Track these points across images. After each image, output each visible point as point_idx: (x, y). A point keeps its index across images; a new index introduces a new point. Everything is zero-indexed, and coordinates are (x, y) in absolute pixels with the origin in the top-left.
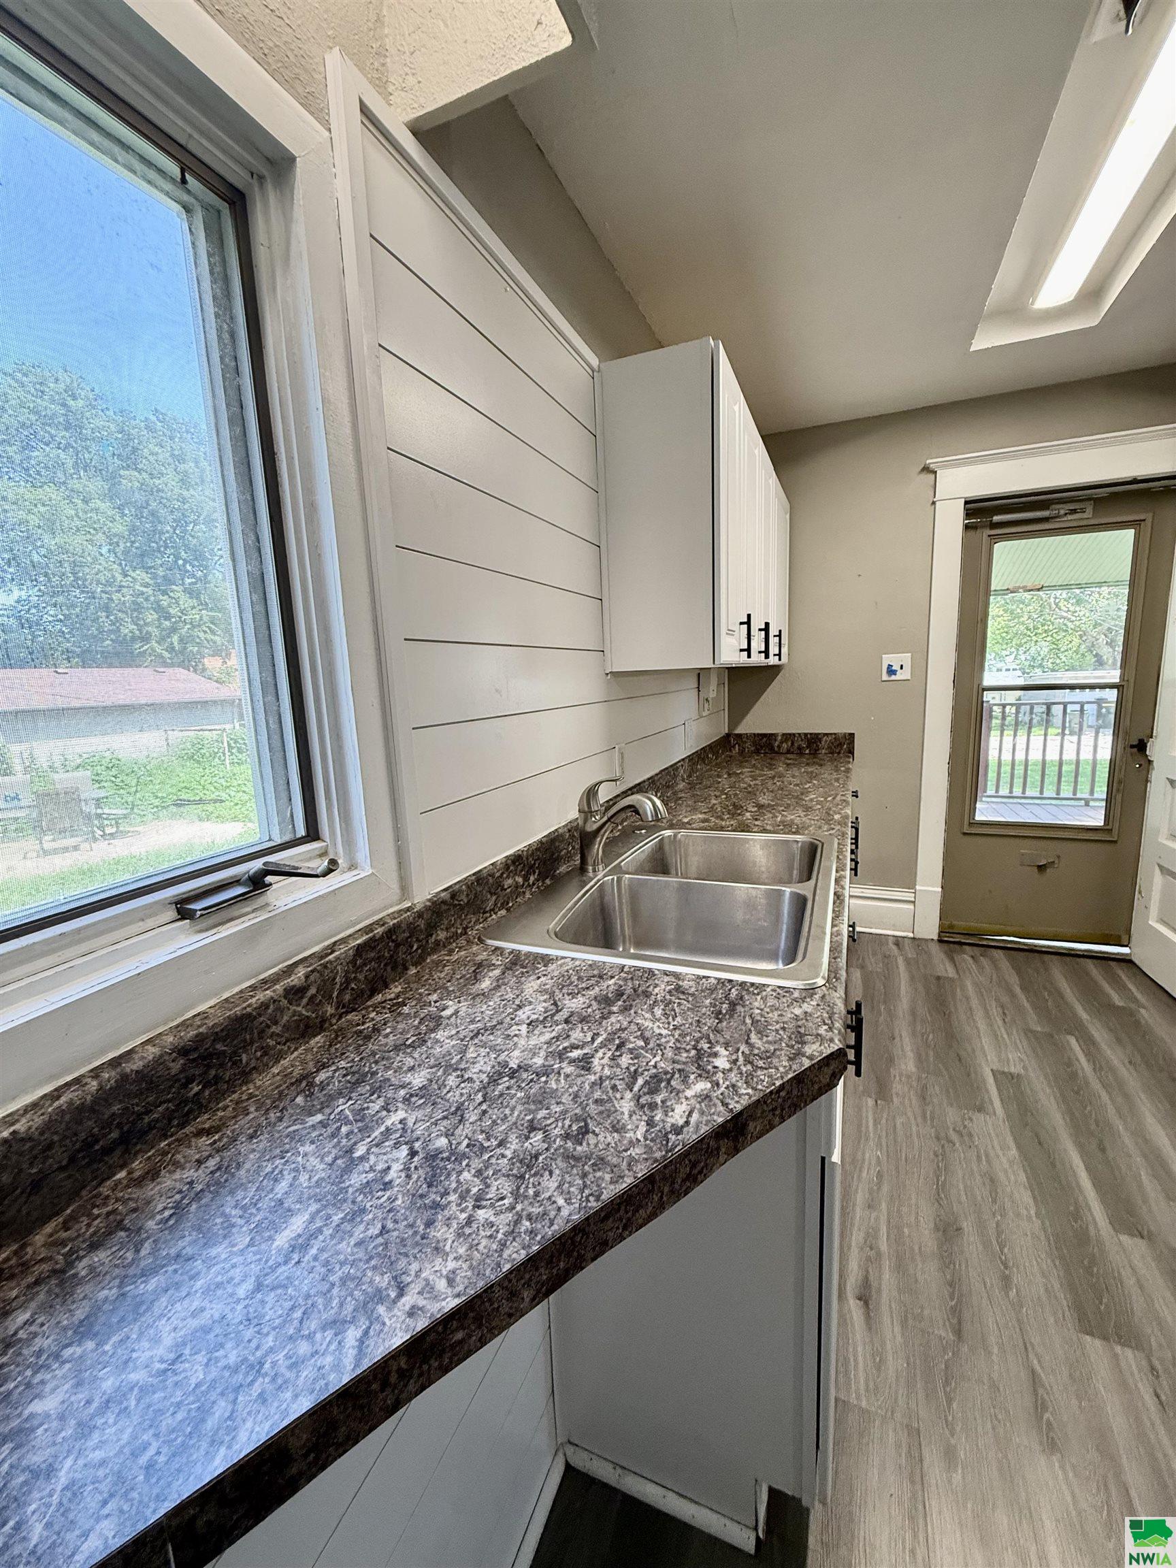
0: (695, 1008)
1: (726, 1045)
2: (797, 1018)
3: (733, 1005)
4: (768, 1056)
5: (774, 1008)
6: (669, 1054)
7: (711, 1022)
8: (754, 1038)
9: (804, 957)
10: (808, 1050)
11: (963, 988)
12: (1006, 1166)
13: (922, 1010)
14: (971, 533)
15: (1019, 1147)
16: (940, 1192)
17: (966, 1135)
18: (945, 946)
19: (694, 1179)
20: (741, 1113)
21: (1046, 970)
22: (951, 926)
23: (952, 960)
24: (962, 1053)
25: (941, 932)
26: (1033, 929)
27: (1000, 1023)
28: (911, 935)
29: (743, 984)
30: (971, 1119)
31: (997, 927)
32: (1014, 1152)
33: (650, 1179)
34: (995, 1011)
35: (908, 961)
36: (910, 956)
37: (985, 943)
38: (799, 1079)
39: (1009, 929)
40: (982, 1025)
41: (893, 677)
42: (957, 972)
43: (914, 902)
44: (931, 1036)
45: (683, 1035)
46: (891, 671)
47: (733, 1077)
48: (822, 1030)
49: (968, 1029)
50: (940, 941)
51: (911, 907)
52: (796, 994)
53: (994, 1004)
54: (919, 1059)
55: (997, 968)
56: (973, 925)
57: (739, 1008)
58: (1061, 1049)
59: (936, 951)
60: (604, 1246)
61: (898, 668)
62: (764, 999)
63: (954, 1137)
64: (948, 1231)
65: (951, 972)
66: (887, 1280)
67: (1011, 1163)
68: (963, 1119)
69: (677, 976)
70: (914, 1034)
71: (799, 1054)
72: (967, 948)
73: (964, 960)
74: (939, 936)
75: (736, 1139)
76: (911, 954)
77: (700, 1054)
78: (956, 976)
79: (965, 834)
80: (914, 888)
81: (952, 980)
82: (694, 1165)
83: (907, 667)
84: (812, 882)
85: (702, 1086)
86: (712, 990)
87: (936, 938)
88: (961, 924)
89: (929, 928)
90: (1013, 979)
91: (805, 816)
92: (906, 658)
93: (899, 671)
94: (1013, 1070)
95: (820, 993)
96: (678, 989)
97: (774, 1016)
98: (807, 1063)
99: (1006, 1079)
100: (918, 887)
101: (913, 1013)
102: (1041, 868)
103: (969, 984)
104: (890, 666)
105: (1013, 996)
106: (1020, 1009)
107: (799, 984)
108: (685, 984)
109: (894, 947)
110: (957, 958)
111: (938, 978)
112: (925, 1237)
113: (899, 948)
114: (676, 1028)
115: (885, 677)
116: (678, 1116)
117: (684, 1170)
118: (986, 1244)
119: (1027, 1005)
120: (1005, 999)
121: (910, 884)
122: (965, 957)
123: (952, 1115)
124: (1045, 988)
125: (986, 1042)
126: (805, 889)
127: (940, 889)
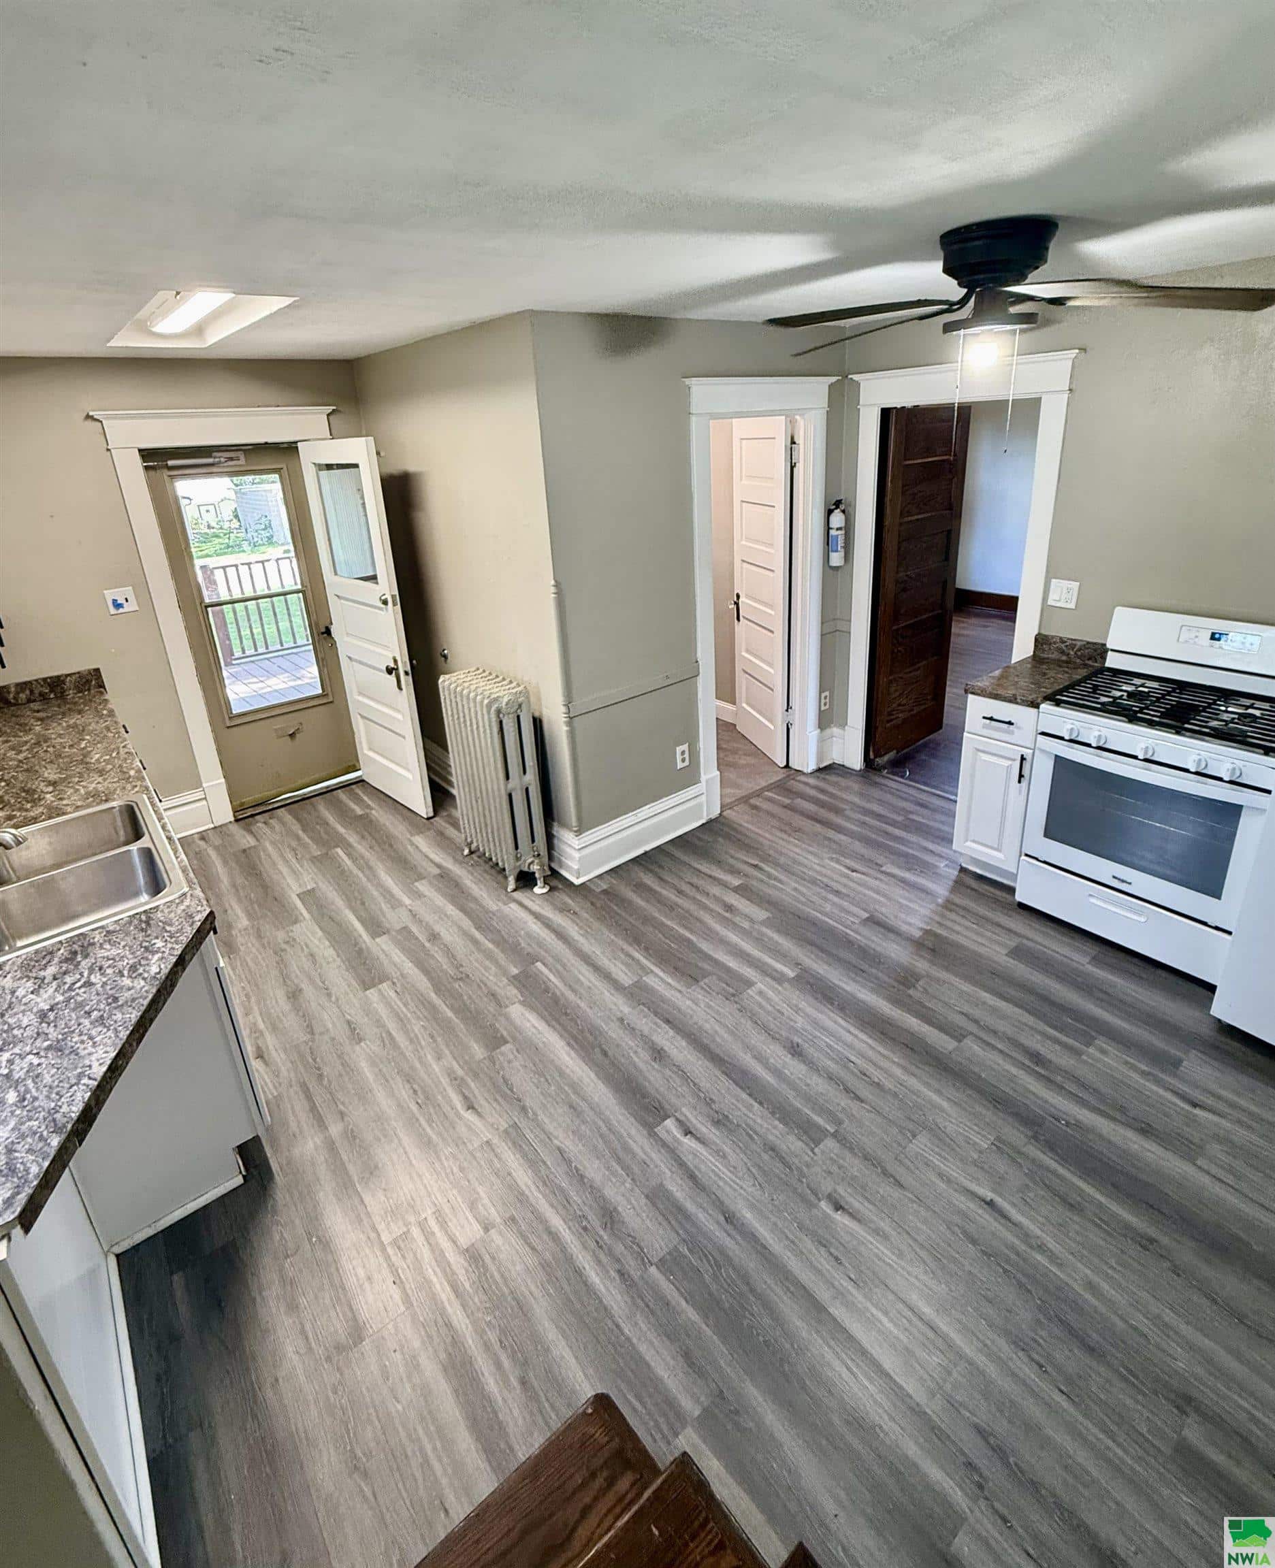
0: (127, 934)
1: (157, 938)
2: (184, 910)
3: (148, 923)
4: (180, 931)
5: (170, 912)
6: (131, 956)
7: (141, 936)
8: (168, 928)
9: (171, 883)
10: (197, 918)
11: (265, 850)
12: (317, 943)
13: (240, 880)
14: (152, 473)
15: (321, 929)
16: (285, 978)
17: (291, 942)
18: (240, 822)
19: (173, 986)
20: (180, 955)
21: (316, 810)
22: (242, 804)
23: (251, 832)
24: (276, 894)
25: (235, 812)
26: (300, 782)
27: (294, 860)
28: (212, 826)
29: (145, 912)
30: (292, 931)
31: (274, 792)
32: (320, 933)
33: (159, 991)
34: (289, 856)
35: (216, 848)
36: (217, 844)
37: (270, 807)
38: (198, 931)
39: (282, 789)
40: (285, 870)
41: (121, 610)
42: (258, 840)
43: (205, 798)
44: (252, 895)
45: (131, 947)
46: (118, 606)
47: (169, 945)
48: (199, 908)
49: (275, 877)
50: (237, 820)
51: (204, 802)
52: (177, 901)
53: (288, 850)
54: (250, 916)
55: (284, 824)
56: (257, 796)
57: (151, 922)
58: (334, 859)
59: (236, 829)
60: (151, 1021)
61: (124, 602)
62: (162, 911)
63: (284, 946)
64: (294, 995)
65: (252, 841)
66: (270, 1041)
67: (320, 940)
68: (288, 932)
69: (102, 927)
70: (240, 900)
71: (193, 923)
72: (258, 817)
73: (258, 827)
74: (235, 816)
75: (183, 965)
76: (218, 842)
77: (146, 948)
78: (257, 843)
79: (228, 727)
80: (201, 786)
81: (255, 847)
82: (171, 980)
83: (132, 598)
84: (147, 835)
85: (157, 957)
86: (130, 923)
87: (232, 819)
88: (248, 799)
89: (225, 814)
90: (296, 827)
91: (105, 780)
92: (128, 591)
93: (125, 604)
94: (309, 888)
95: (189, 895)
96: (108, 932)
97: (172, 915)
98: (199, 924)
99: (308, 896)
100: (205, 785)
101: (234, 886)
102: (292, 736)
103: (267, 844)
104: (114, 601)
105: (298, 838)
106: (305, 846)
107: (176, 895)
108: (111, 928)
109: (202, 843)
110: (254, 829)
111: (244, 851)
112: (284, 1005)
113: (206, 842)
114: (124, 947)
115: (113, 611)
116: (154, 969)
117: (169, 983)
118: (316, 987)
119: (307, 840)
120: (294, 844)
121: (198, 784)
122: (259, 825)
123: (281, 935)
124: (317, 824)
125: (290, 880)
126: (144, 842)
127: (223, 780)
